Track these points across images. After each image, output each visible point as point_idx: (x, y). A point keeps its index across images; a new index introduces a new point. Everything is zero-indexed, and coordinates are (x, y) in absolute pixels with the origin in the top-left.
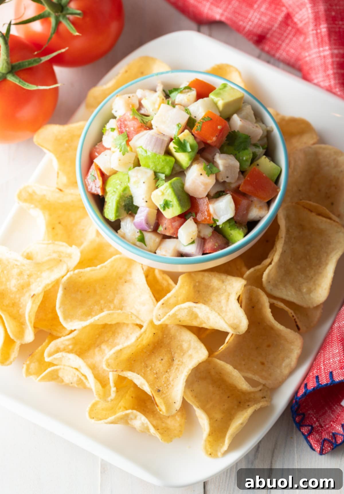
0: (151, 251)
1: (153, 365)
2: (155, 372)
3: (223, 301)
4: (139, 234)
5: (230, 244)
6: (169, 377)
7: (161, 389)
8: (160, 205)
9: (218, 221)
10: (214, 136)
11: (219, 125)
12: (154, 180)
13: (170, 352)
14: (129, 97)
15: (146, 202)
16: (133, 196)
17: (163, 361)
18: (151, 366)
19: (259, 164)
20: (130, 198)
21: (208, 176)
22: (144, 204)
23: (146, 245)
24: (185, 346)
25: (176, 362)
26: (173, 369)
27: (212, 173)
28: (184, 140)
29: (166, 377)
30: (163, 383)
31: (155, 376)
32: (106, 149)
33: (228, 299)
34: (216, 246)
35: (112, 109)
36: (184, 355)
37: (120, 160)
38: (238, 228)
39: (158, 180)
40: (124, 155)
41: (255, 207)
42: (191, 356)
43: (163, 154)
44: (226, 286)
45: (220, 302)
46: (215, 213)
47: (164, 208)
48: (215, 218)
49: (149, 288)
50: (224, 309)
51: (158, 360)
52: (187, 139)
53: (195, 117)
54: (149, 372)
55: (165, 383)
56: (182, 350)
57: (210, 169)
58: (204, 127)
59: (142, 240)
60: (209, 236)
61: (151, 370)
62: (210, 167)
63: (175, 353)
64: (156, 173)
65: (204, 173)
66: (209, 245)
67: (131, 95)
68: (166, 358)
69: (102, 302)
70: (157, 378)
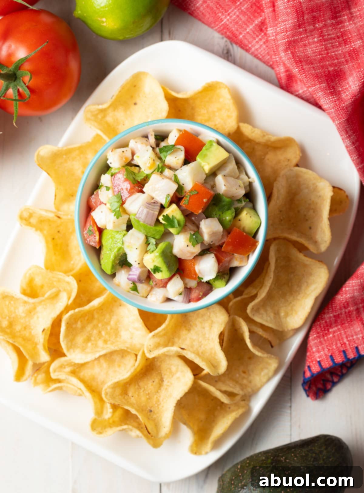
0: (143, 297)
1: (146, 387)
2: (147, 392)
3: (207, 329)
4: (132, 285)
5: (213, 289)
6: (160, 397)
7: (152, 409)
8: (151, 269)
9: (202, 279)
10: (200, 209)
11: (205, 198)
12: (146, 244)
13: (160, 374)
14: (123, 152)
15: (139, 264)
16: (127, 253)
17: (154, 384)
18: (144, 388)
19: (241, 219)
20: (124, 255)
21: (194, 246)
22: (137, 266)
23: (138, 293)
24: (174, 369)
25: (165, 383)
26: (163, 389)
27: (197, 242)
28: (173, 216)
29: (157, 398)
30: (154, 403)
31: (148, 397)
32: (101, 203)
33: (211, 327)
34: (201, 295)
35: (107, 159)
36: (172, 377)
37: (114, 223)
38: (220, 278)
39: (149, 244)
40: (118, 218)
41: (237, 260)
42: (178, 378)
43: (154, 225)
44: (210, 313)
45: (204, 328)
46: (200, 272)
47: (155, 273)
48: (200, 276)
49: (141, 321)
50: (207, 336)
51: (150, 383)
52: (175, 215)
53: (183, 184)
54: (142, 394)
55: (156, 403)
56: (171, 372)
57: (195, 238)
58: (191, 200)
59: (135, 289)
60: (195, 287)
61: (143, 391)
62: (196, 237)
63: (165, 375)
64: (147, 237)
65: (190, 244)
66: (194, 295)
67: (124, 149)
68: (157, 380)
69: (100, 325)
70: (149, 399)
